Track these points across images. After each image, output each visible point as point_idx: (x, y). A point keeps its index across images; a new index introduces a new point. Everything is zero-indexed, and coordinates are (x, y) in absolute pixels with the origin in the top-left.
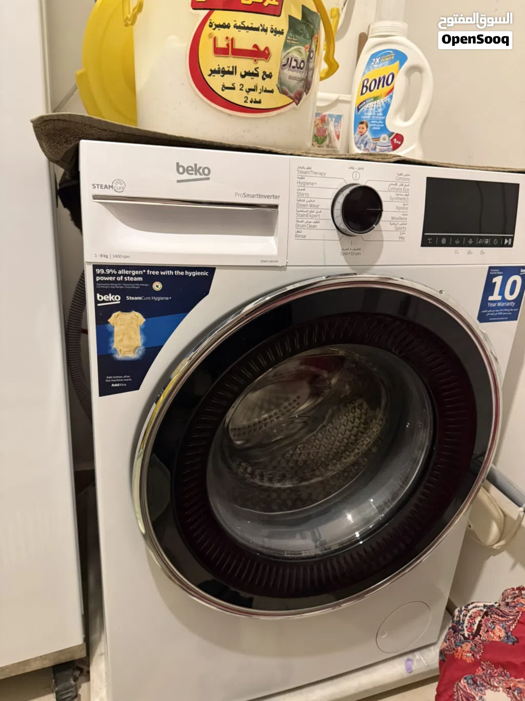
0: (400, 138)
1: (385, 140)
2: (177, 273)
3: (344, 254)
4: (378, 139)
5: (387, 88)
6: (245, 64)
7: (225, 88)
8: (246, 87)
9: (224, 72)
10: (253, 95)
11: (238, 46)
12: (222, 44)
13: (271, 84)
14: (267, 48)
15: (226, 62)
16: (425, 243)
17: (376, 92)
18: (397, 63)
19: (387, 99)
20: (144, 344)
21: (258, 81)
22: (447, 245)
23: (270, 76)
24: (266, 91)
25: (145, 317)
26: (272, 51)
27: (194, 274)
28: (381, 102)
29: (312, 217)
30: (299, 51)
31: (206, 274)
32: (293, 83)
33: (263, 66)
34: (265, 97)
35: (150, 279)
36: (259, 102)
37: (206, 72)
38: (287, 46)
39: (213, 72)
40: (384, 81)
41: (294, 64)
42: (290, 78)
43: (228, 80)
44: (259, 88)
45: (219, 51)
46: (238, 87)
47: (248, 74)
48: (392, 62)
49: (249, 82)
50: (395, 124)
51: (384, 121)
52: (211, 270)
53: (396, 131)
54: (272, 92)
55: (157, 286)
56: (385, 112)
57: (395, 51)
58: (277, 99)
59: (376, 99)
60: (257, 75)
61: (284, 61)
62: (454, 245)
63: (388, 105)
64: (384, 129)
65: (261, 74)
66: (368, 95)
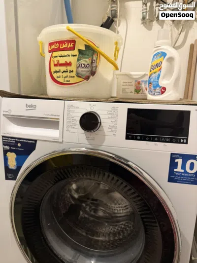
0: (164, 89)
1: (158, 90)
2: (25, 141)
3: (87, 139)
4: (156, 90)
5: (159, 68)
6: (63, 68)
7: (58, 77)
8: (64, 76)
9: (57, 72)
10: (67, 79)
11: (60, 62)
12: (56, 63)
13: (74, 74)
14: (70, 62)
15: (57, 68)
16: (127, 138)
17: (155, 70)
18: (163, 57)
19: (159, 72)
20: (17, 164)
21: (68, 74)
22: (141, 140)
23: (72, 71)
24: (71, 77)
25: (16, 155)
26: (72, 62)
27: (30, 142)
28: (157, 74)
29: (73, 124)
30: (85, 61)
31: (34, 142)
32: (84, 73)
33: (69, 68)
34: (71, 79)
35: (17, 142)
36: (69, 81)
37: (52, 72)
38: (78, 60)
39: (55, 72)
40: (158, 65)
41: (83, 66)
42: (82, 71)
43: (58, 74)
44: (69, 76)
45: (55, 65)
46: (61, 77)
47: (64, 72)
48: (161, 57)
49: (65, 74)
50: (163, 83)
51: (158, 82)
52: (36, 141)
53: (163, 86)
54: (74, 77)
55: (19, 145)
56: (158, 78)
57: (161, 52)
58: (77, 79)
59: (155, 73)
60: (67, 72)
61: (78, 65)
62: (145, 140)
63: (159, 75)
64: (158, 85)
65: (69, 71)
66: (153, 71)
